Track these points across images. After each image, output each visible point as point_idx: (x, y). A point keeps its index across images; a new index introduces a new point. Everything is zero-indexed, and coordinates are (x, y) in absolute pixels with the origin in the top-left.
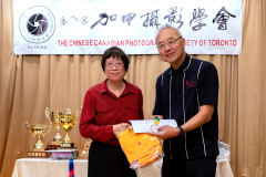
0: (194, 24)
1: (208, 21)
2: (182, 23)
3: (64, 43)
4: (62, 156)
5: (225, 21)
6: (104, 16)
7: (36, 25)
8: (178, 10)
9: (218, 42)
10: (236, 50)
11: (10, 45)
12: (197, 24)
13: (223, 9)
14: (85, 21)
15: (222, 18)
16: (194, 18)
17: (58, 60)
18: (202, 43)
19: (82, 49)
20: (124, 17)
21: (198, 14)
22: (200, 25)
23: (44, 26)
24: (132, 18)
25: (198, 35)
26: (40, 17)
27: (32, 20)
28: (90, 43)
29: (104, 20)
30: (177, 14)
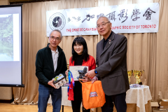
0: (133, 18)
1: (141, 15)
2: (127, 17)
3: (70, 30)
5: (150, 15)
6: (88, 16)
8: (126, 11)
9: (146, 26)
10: (156, 30)
11: (45, 32)
12: (135, 17)
13: (149, 9)
14: (79, 19)
15: (148, 14)
16: (134, 14)
17: (67, 39)
18: (138, 27)
19: (78, 33)
20: (98, 16)
21: (136, 12)
22: (137, 18)
23: (60, 23)
25: (135, 23)
26: (58, 18)
27: (55, 20)
28: (81, 30)
29: (88, 18)
30: (125, 13)
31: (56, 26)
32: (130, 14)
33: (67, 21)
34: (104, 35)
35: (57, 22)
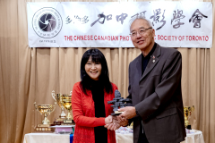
0: (174, 23)
1: (185, 20)
2: (165, 22)
3: (70, 38)
4: (64, 131)
5: (199, 20)
6: (102, 16)
7: (46, 23)
8: (162, 11)
9: (194, 38)
10: (208, 44)
11: (25, 39)
12: (177, 23)
13: (197, 11)
14: (86, 20)
15: (197, 18)
16: (174, 18)
17: (65, 52)
18: (181, 38)
19: (85, 43)
20: (118, 17)
21: (178, 15)
22: (179, 24)
23: (53, 25)
24: (124, 18)
25: (177, 32)
26: (49, 16)
27: (43, 19)
28: (91, 38)
29: (102, 19)
30: (160, 15)
31: (45, 30)
32: (169, 16)
33: (65, 22)
34: (143, 50)
35: (47, 22)
